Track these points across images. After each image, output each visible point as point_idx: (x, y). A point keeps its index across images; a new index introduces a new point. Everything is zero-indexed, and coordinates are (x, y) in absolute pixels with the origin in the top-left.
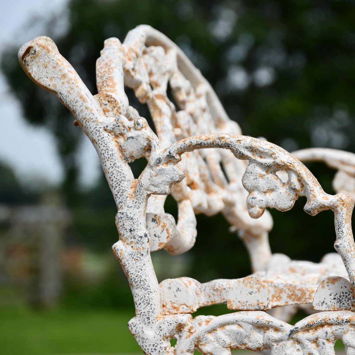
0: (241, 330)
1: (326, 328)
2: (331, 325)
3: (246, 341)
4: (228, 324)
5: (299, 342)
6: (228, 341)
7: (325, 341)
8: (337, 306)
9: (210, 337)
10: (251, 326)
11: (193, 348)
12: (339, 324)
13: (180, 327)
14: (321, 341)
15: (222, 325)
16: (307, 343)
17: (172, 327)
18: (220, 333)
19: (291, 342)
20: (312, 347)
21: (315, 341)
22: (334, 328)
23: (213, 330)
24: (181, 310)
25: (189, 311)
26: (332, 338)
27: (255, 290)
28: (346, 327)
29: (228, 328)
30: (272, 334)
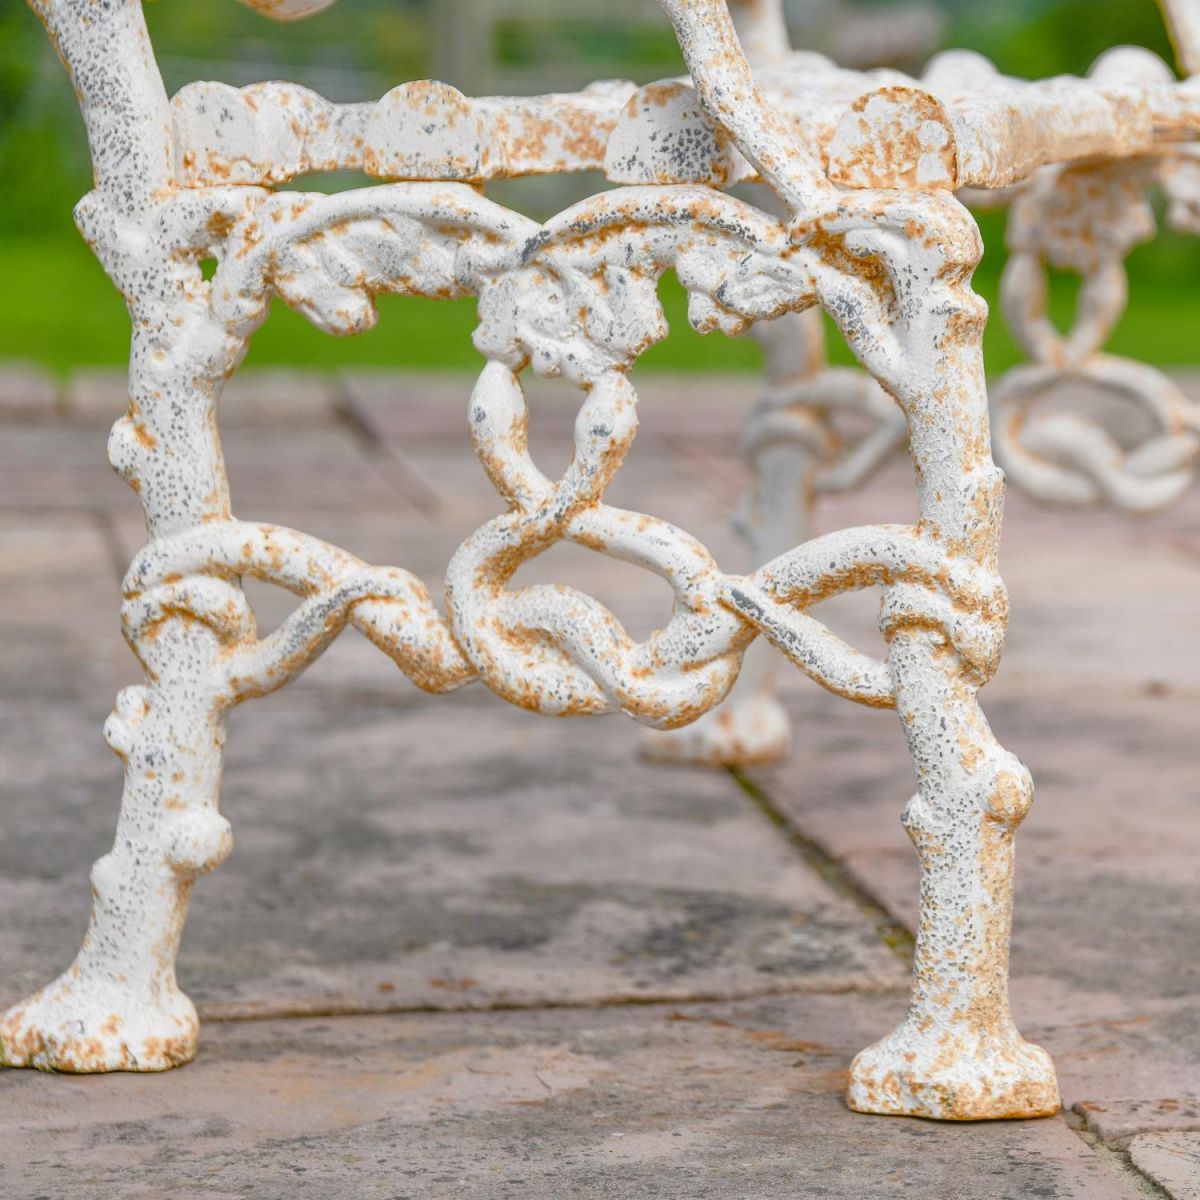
0: (391, 236)
1: (630, 236)
2: (641, 225)
3: (406, 268)
4: (356, 217)
5: (555, 274)
6: (355, 267)
7: (625, 273)
8: (672, 170)
9: (306, 255)
10: (418, 225)
11: (258, 285)
12: (662, 222)
13: (220, 225)
14: (613, 271)
15: (340, 222)
16: (576, 277)
17: (194, 224)
18: (332, 243)
19: (531, 274)
20: (589, 288)
21: (599, 272)
22: (651, 234)
23: (312, 236)
24: (235, 175)
25: (258, 178)
26: (647, 265)
27: (440, 119)
28: (685, 231)
29: (354, 229)
30: (480, 251)
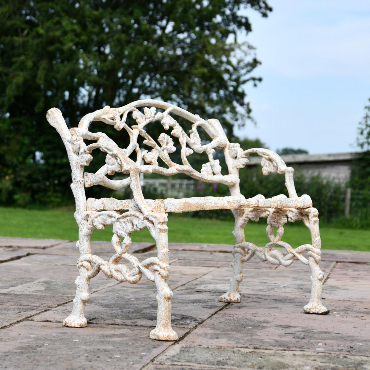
0: (104, 217)
1: (128, 218)
2: (129, 216)
3: (106, 222)
4: (102, 215)
5: (120, 222)
6: (101, 221)
7: (127, 222)
8: (135, 209)
9: (96, 220)
10: (107, 216)
11: (91, 223)
12: (131, 216)
13: (88, 216)
14: (126, 222)
15: (100, 215)
16: (122, 223)
17: (85, 215)
18: (99, 218)
19: (118, 222)
20: (124, 224)
21: (125, 222)
22: (130, 217)
23: (96, 217)
24: (93, 210)
25: (95, 210)
26: (130, 221)
27: (112, 203)
28: (133, 217)
29: (101, 216)
30: (113, 220)
